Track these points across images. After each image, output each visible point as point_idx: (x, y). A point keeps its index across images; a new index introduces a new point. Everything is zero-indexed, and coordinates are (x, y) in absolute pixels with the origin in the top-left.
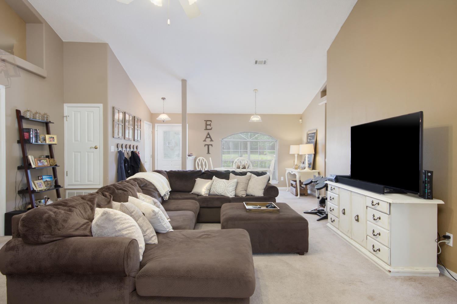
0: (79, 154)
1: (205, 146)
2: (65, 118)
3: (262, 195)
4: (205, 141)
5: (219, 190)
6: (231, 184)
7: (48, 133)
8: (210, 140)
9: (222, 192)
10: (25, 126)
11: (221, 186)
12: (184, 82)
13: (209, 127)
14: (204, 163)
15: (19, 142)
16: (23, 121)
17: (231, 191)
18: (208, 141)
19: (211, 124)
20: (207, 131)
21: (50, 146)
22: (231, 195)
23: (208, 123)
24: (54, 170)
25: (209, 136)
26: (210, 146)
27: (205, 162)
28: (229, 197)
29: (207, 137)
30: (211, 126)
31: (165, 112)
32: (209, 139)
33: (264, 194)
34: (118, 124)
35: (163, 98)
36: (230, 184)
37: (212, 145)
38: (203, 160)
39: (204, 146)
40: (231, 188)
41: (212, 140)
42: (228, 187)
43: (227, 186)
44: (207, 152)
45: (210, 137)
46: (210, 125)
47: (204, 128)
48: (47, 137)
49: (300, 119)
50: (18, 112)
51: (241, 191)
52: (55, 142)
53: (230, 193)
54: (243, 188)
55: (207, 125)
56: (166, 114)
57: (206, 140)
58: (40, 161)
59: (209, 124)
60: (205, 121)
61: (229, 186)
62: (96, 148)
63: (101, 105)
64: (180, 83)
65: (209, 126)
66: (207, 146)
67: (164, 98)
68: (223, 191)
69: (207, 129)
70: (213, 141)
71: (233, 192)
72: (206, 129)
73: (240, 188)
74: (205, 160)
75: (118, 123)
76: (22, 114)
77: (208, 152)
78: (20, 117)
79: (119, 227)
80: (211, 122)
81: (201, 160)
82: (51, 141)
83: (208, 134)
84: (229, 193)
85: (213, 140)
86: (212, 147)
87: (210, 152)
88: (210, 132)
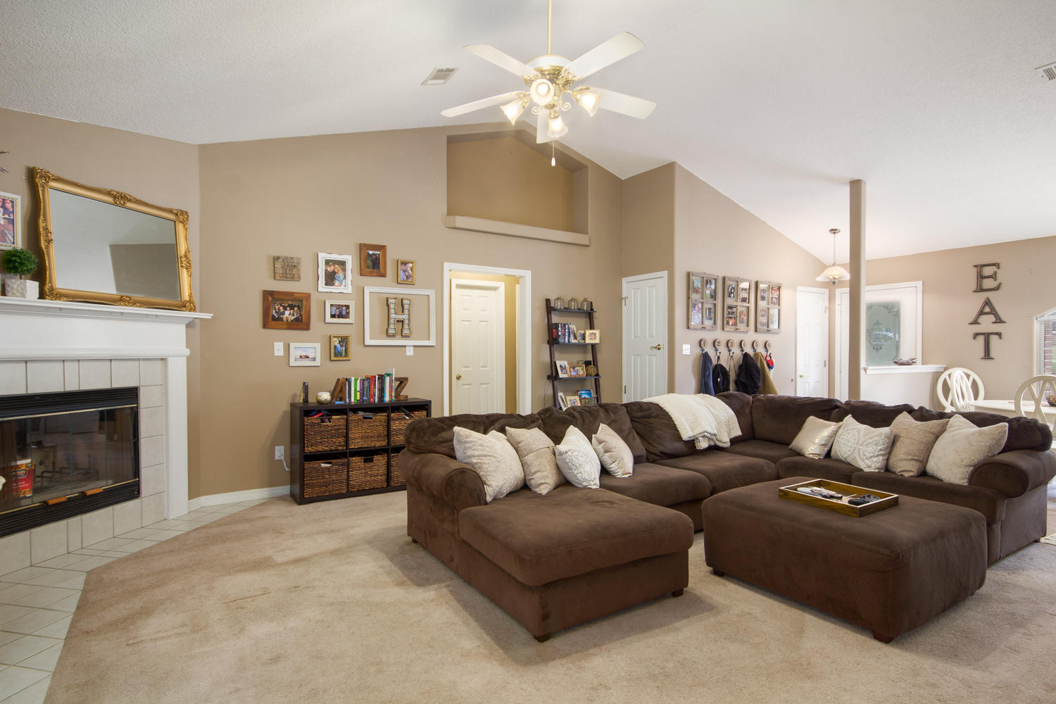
0: (639, 359)
1: (974, 338)
2: (623, 301)
3: (965, 482)
4: (975, 322)
5: (844, 449)
6: (873, 437)
7: (592, 327)
8: (994, 320)
9: (849, 456)
10: (555, 319)
11: (849, 441)
12: (856, 187)
13: (988, 283)
15: (548, 343)
16: (552, 312)
17: (868, 455)
18: (987, 324)
19: (995, 273)
20: (983, 296)
21: (593, 346)
22: (869, 467)
23: (988, 271)
24: (597, 382)
25: (988, 308)
26: (994, 339)
28: (862, 470)
29: (981, 313)
30: (995, 280)
31: (837, 263)
32: (992, 318)
33: (971, 480)
34: (702, 303)
35: (832, 230)
36: (871, 438)
37: (999, 335)
39: (972, 336)
40: (870, 449)
41: (999, 320)
42: (862, 445)
43: (860, 442)
44: (982, 353)
45: (993, 312)
46: (994, 276)
47: (973, 286)
48: (588, 332)
50: (548, 301)
51: (902, 460)
52: (597, 341)
53: (867, 462)
54: (910, 455)
55: (981, 277)
56: (840, 265)
57: (979, 321)
58: (574, 368)
59: (992, 274)
60: (975, 266)
61: (866, 443)
62: (659, 349)
63: (665, 273)
64: (846, 191)
65: (991, 280)
66: (981, 339)
67: (836, 230)
68: (850, 453)
69: (982, 291)
70: (1005, 322)
71: (875, 459)
72: (980, 289)
73: (901, 451)
75: (702, 301)
76: (552, 305)
77: (987, 355)
78: (549, 309)
79: (469, 453)
80: (999, 268)
82: (591, 339)
83: (988, 302)
84: (863, 460)
85: (1004, 319)
86: (1000, 338)
87: (992, 354)
88: (992, 296)
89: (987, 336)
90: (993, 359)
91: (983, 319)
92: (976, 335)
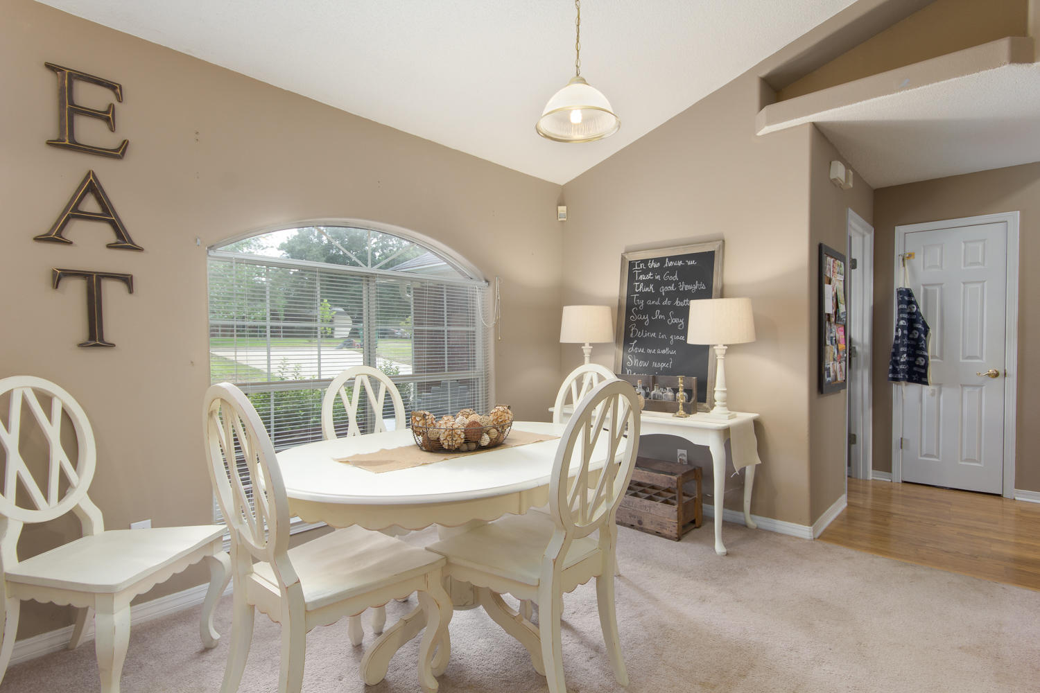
1: (56, 284)
4: (55, 237)
8: (112, 238)
13: (92, 132)
14: (53, 431)
18: (90, 246)
19: (111, 107)
20: (81, 165)
23: (90, 96)
25: (93, 205)
26: (112, 290)
27: (66, 415)
29: (74, 212)
30: (112, 129)
37: (127, 280)
38: (46, 400)
39: (48, 277)
41: (123, 241)
44: (80, 330)
45: (108, 215)
46: (107, 117)
47: (51, 130)
49: (561, 204)
55: (70, 110)
57: (68, 234)
59: (102, 107)
65: (101, 126)
66: (75, 290)
69: (75, 147)
72: (66, 142)
74: (63, 398)
77: (95, 336)
80: (120, 98)
81: (26, 406)
85: (138, 241)
86: (131, 291)
87: (111, 331)
88: (105, 170)
89: (94, 282)
90: (112, 345)
91: (77, 230)
92: (59, 277)
